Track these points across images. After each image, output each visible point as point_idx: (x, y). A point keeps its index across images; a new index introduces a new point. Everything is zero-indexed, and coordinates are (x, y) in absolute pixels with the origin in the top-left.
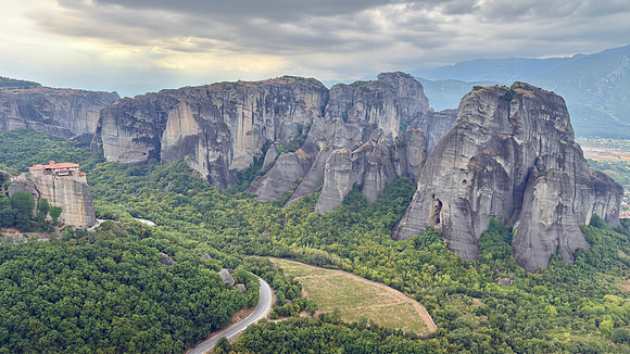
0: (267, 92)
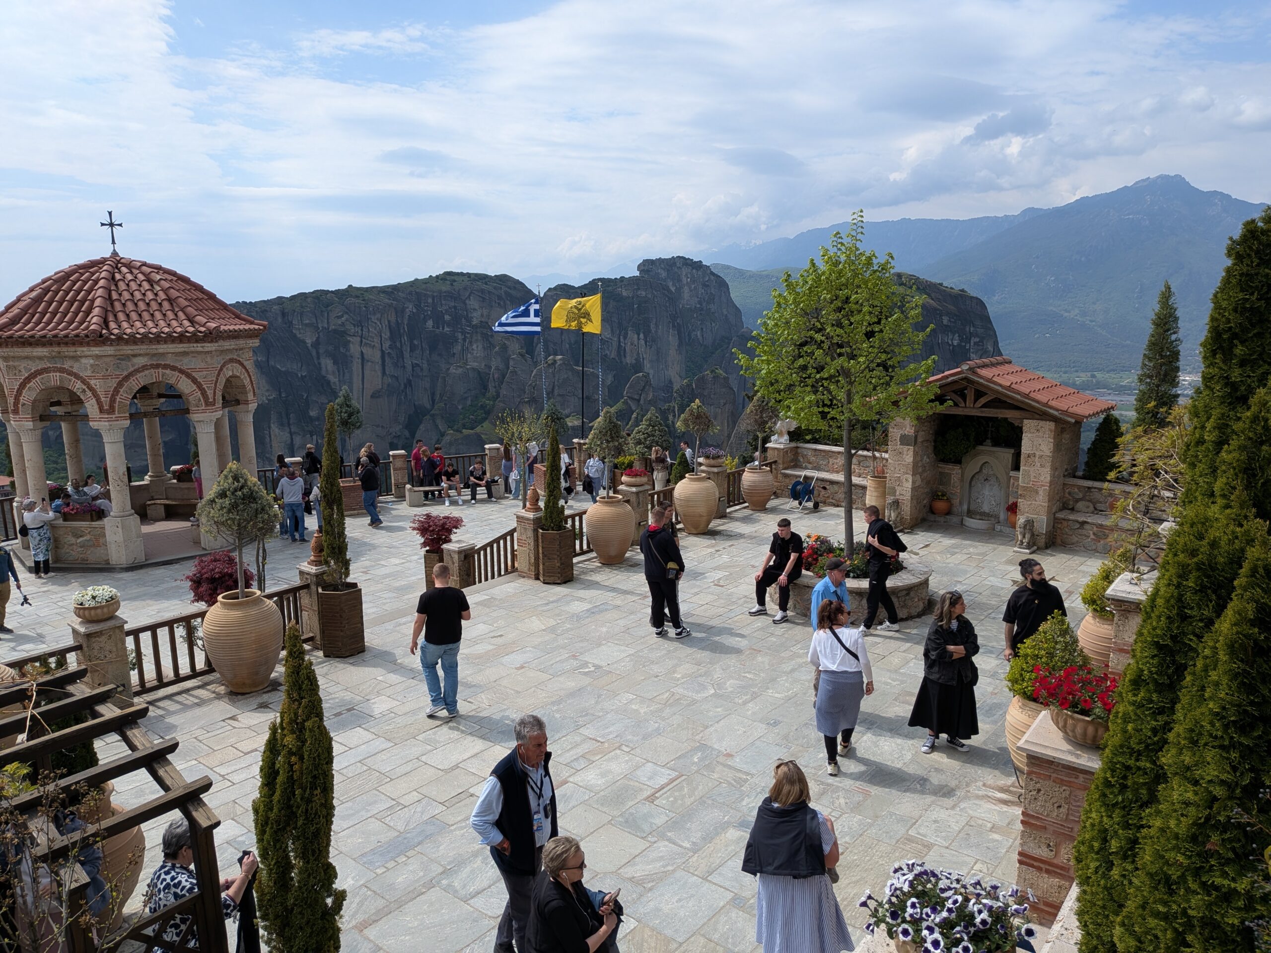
0: (410, 308)
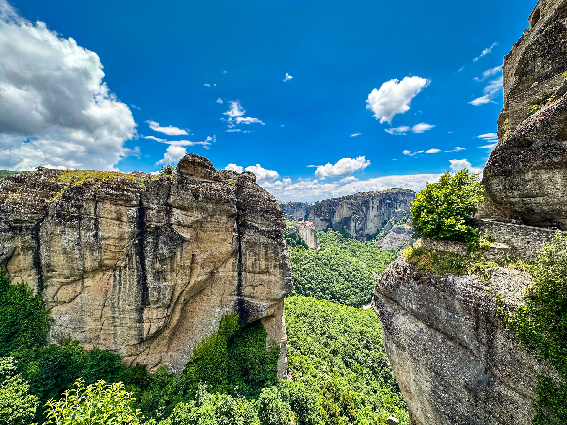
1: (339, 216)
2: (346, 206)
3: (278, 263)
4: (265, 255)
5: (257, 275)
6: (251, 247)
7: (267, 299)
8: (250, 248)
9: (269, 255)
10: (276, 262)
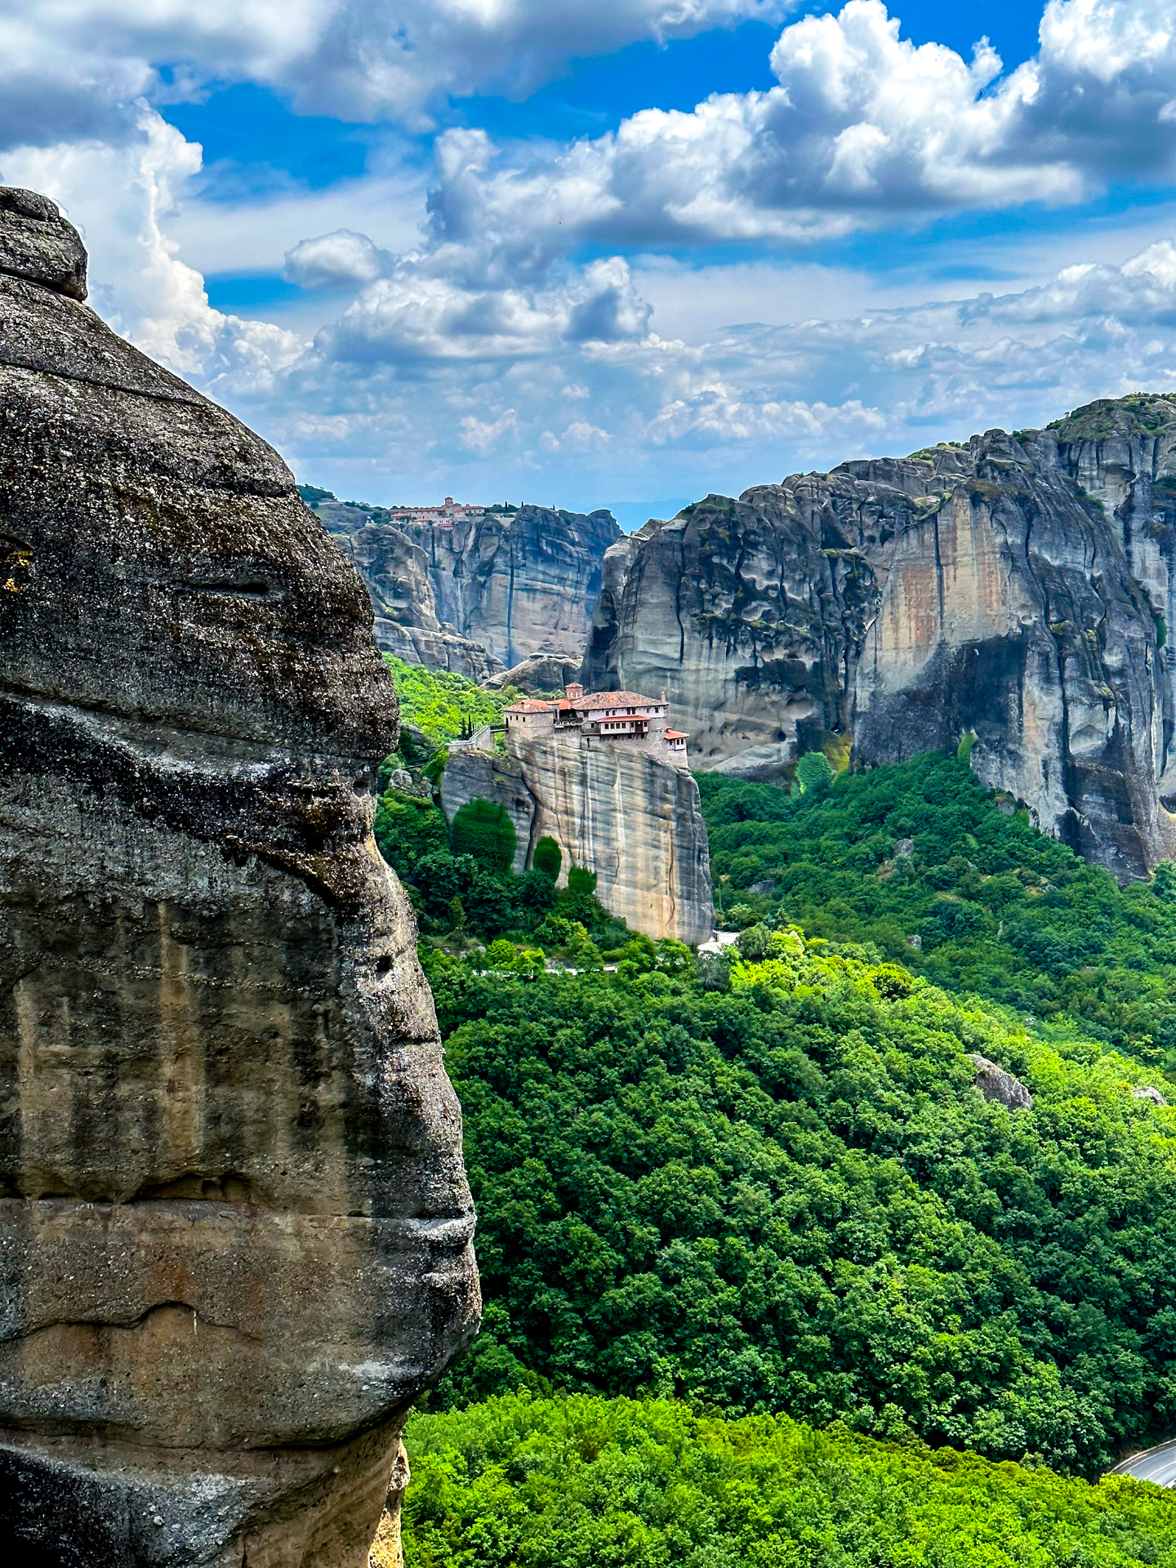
1: (908, 632)
2: (977, 540)
3: (328, 1094)
4: (208, 1022)
5: (126, 1217)
6: (65, 946)
7: (233, 1443)
8: (50, 959)
9: (245, 1016)
10: (312, 1076)
